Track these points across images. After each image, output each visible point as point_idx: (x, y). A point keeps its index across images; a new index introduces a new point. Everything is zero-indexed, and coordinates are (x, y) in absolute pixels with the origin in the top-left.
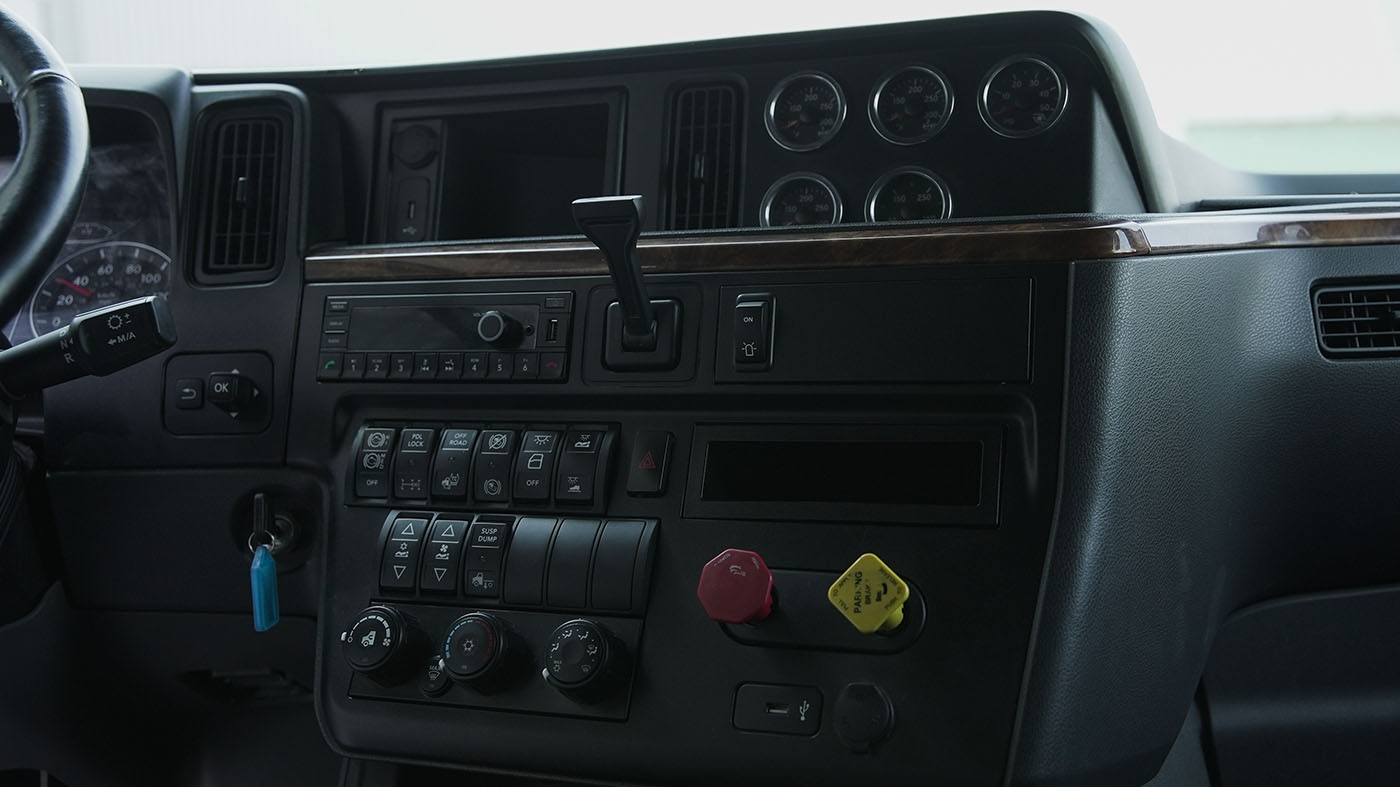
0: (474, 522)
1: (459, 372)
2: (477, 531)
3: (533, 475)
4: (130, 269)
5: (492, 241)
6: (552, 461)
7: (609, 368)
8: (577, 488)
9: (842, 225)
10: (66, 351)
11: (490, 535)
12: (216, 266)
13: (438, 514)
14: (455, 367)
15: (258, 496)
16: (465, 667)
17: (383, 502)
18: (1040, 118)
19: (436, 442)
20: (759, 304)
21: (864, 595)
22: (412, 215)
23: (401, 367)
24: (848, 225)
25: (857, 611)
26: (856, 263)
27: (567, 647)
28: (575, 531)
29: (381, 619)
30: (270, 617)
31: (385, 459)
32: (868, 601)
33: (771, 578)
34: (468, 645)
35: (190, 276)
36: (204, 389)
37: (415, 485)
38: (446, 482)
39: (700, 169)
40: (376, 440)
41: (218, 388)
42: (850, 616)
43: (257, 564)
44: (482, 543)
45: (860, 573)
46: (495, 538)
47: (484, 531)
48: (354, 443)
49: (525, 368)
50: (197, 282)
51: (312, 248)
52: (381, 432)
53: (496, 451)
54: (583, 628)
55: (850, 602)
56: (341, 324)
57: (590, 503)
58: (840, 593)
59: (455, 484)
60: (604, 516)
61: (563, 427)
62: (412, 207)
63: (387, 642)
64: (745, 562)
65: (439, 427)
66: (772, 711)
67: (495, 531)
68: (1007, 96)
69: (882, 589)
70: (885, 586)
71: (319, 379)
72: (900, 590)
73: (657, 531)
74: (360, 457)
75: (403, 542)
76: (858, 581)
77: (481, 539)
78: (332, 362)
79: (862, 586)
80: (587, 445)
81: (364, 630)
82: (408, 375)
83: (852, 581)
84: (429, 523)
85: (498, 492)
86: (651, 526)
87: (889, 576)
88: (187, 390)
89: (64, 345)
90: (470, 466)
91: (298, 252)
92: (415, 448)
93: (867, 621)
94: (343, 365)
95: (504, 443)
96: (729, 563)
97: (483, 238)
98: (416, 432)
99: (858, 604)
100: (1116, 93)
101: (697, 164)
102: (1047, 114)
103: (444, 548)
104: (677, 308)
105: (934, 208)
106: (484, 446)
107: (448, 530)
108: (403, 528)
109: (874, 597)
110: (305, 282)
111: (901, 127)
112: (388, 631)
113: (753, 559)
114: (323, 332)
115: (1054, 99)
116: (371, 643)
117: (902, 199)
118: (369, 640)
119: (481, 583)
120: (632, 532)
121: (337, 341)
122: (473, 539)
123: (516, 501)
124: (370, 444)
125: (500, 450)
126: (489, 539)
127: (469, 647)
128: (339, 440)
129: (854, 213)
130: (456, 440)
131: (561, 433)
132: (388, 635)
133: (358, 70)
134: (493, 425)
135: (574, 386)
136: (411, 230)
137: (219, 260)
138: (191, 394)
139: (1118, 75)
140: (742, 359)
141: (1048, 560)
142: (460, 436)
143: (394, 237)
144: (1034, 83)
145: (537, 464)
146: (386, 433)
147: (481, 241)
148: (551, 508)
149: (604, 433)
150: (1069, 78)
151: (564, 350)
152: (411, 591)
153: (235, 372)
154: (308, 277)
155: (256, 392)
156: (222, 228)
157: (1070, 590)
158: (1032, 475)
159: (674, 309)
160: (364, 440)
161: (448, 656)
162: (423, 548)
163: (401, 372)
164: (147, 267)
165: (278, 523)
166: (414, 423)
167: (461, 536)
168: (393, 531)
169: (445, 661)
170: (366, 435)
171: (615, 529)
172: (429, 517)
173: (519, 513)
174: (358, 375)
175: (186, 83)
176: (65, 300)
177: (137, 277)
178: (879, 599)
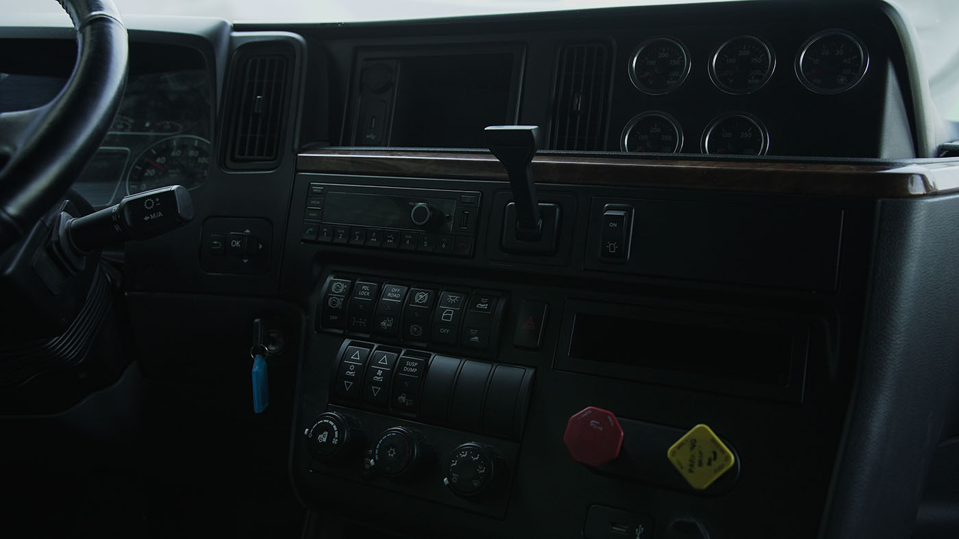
0: (401, 356)
1: (397, 244)
2: (403, 362)
3: (445, 325)
4: (192, 154)
5: (426, 149)
6: (460, 316)
7: (505, 251)
8: (476, 338)
9: (683, 155)
10: (116, 222)
11: (412, 367)
12: (239, 157)
13: (378, 345)
14: (395, 241)
15: (256, 320)
16: (388, 468)
17: (341, 332)
18: (842, 80)
19: (378, 293)
20: (621, 213)
21: (697, 459)
22: (373, 126)
23: (357, 237)
24: (688, 155)
25: (691, 471)
27: (463, 463)
28: (473, 368)
29: (332, 424)
30: (264, 403)
31: (343, 302)
32: (700, 464)
33: (622, 434)
34: (392, 452)
35: (223, 164)
36: (225, 241)
37: (363, 322)
38: (384, 323)
39: (578, 104)
40: (338, 288)
41: (234, 243)
42: (684, 472)
43: (256, 368)
44: (406, 372)
45: (695, 440)
46: (416, 370)
47: (408, 363)
48: (323, 288)
49: (444, 246)
50: (227, 167)
51: (304, 146)
52: (342, 282)
53: (420, 304)
54: (474, 451)
55: (686, 463)
56: (318, 202)
57: (486, 350)
58: (677, 452)
59: (390, 325)
60: (496, 361)
61: (469, 291)
62: (374, 120)
63: (335, 441)
64: (602, 419)
65: (381, 282)
66: (614, 528)
67: (416, 364)
68: (819, 61)
69: (712, 456)
70: (715, 453)
71: (303, 241)
72: (728, 458)
73: (534, 377)
74: (326, 298)
75: (352, 364)
76: (693, 447)
77: (405, 369)
78: (311, 229)
79: (696, 451)
80: (486, 306)
81: (320, 430)
82: (361, 243)
83: (688, 445)
84: (371, 351)
85: (420, 334)
86: (530, 372)
87: (718, 445)
88: (215, 242)
89: (114, 218)
90: (402, 312)
91: (293, 150)
92: (363, 296)
93: (699, 480)
94: (318, 232)
95: (426, 300)
96: (589, 417)
97: (419, 147)
98: (365, 285)
99: (692, 466)
101: (576, 100)
102: (850, 76)
103: (380, 373)
104: (558, 210)
105: (755, 144)
106: (412, 299)
107: (385, 358)
108: (351, 352)
109: (705, 461)
110: (297, 171)
111: (732, 80)
112: (336, 433)
113: (609, 418)
114: (306, 207)
115: (857, 66)
116: (325, 440)
117: (729, 135)
118: (323, 438)
119: (404, 401)
120: (519, 375)
121: (315, 215)
122: (400, 369)
123: (432, 343)
124: (333, 289)
125: (422, 304)
126: (412, 370)
127: (392, 454)
129: (693, 146)
130: (393, 293)
131: (467, 294)
132: (336, 436)
133: (341, 23)
134: (419, 284)
135: (479, 261)
136: (372, 137)
137: (242, 153)
138: (218, 245)
140: (607, 254)
142: (395, 290)
143: (361, 142)
144: (840, 52)
145: (448, 317)
146: (345, 283)
147: (418, 149)
148: (457, 350)
149: (499, 298)
151: (472, 234)
152: (355, 401)
153: (247, 231)
154: (299, 168)
155: (261, 246)
156: (244, 130)
159: (556, 211)
160: (330, 286)
161: (377, 457)
162: (366, 368)
163: (357, 241)
164: (202, 153)
165: (272, 335)
166: (366, 278)
167: (392, 365)
168: (346, 355)
169: (375, 460)
170: (332, 282)
171: (502, 371)
172: (371, 347)
173: (434, 352)
174: (328, 239)
175: (228, 29)
176: (150, 172)
177: (195, 159)
178: (709, 463)
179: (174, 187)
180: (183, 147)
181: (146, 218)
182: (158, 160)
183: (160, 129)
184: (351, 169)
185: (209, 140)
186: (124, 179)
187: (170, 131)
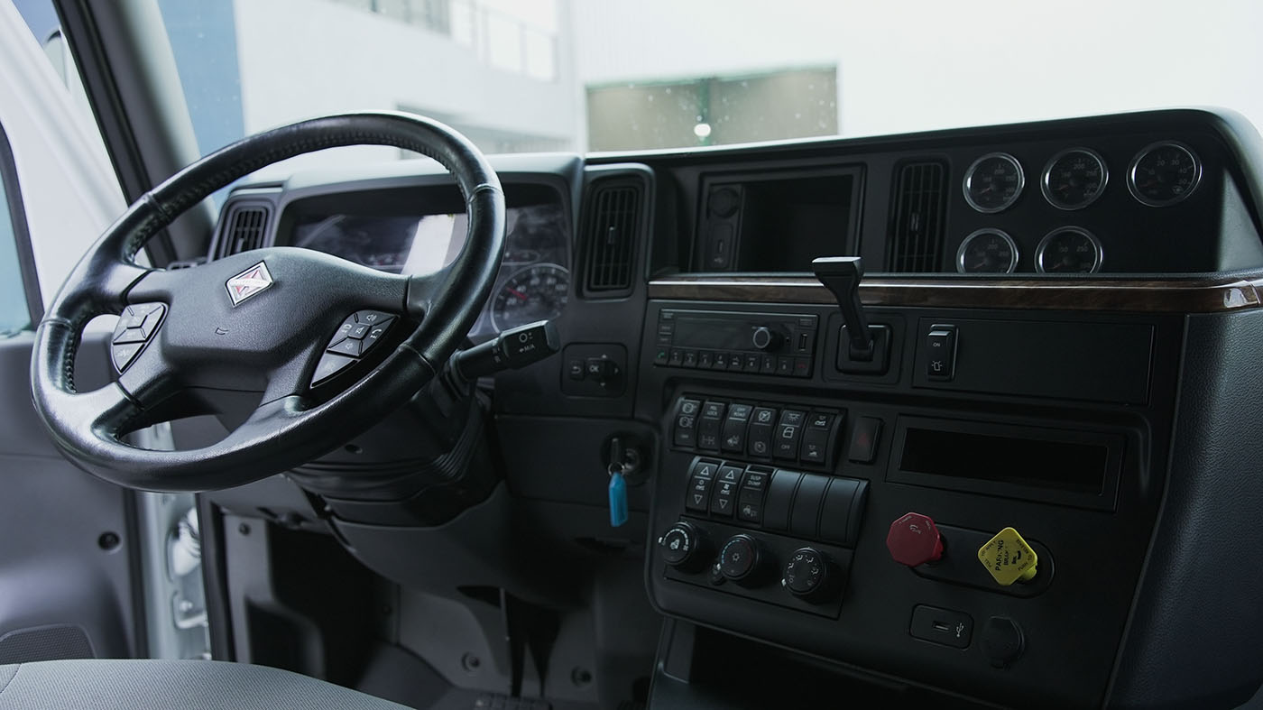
0: (747, 471)
1: (741, 367)
2: (748, 476)
3: (787, 441)
4: (550, 281)
6: (800, 433)
7: (840, 371)
8: (815, 453)
9: (1016, 275)
10: (496, 355)
11: (756, 480)
12: (596, 287)
13: (725, 461)
14: (739, 363)
15: (615, 440)
16: (733, 571)
17: (691, 450)
18: (1178, 190)
19: (725, 412)
20: (945, 334)
21: (1004, 557)
22: (721, 248)
23: (705, 360)
24: (1020, 273)
25: (997, 569)
26: (1019, 306)
27: (799, 566)
28: (813, 481)
29: (686, 536)
30: (622, 516)
31: (693, 422)
32: (1006, 563)
33: (939, 537)
34: (736, 557)
35: (579, 293)
36: (585, 367)
37: (711, 441)
38: (730, 441)
39: (915, 223)
40: (688, 409)
41: (592, 368)
42: (992, 571)
43: (613, 484)
44: (750, 486)
45: (1002, 541)
46: (760, 483)
47: (752, 477)
48: (675, 408)
49: (784, 367)
50: (583, 296)
51: (655, 275)
52: (692, 403)
53: (764, 423)
54: (810, 554)
55: (993, 562)
56: (669, 328)
57: (823, 464)
58: (986, 554)
59: (736, 442)
60: (832, 474)
61: (809, 409)
62: (721, 244)
63: (686, 548)
64: (920, 522)
65: (727, 402)
66: (937, 627)
67: (760, 478)
68: (1152, 172)
69: (1017, 555)
70: (1019, 552)
71: (655, 364)
72: (1031, 557)
73: (868, 486)
74: (678, 418)
75: (702, 479)
76: (1001, 547)
77: (750, 483)
78: (663, 354)
79: (1003, 551)
80: (823, 423)
81: (671, 538)
82: (709, 366)
83: (996, 546)
84: (719, 467)
85: (764, 450)
86: (864, 484)
87: (1023, 546)
88: (575, 368)
89: (495, 351)
90: (747, 431)
91: (645, 279)
92: (712, 416)
93: (1005, 577)
94: (670, 357)
95: (769, 417)
96: (909, 522)
98: (713, 405)
99: (999, 564)
100: (1244, 171)
101: (914, 220)
102: (1185, 187)
103: (727, 487)
104: (888, 331)
105: (1090, 256)
106: (756, 419)
107: (731, 473)
108: (703, 469)
109: (1011, 560)
110: (649, 298)
111: (1067, 195)
112: (687, 541)
113: (927, 521)
114: (658, 333)
115: (1191, 176)
116: (676, 547)
117: (1065, 249)
118: (675, 545)
119: (749, 513)
120: (850, 486)
121: (666, 340)
122: (745, 484)
123: (775, 459)
124: (684, 410)
125: (766, 422)
126: (756, 484)
128: (666, 404)
129: (1026, 264)
130: (739, 413)
131: (807, 412)
132: (687, 543)
134: (763, 404)
135: (816, 382)
136: (719, 260)
137: (597, 283)
138: (577, 370)
139: (1246, 156)
140: (932, 372)
141: (1152, 545)
142: (741, 410)
143: (710, 268)
144: (1175, 162)
145: (789, 434)
146: (695, 404)
148: (798, 465)
149: (836, 415)
150: (1203, 159)
151: (810, 356)
152: (705, 513)
153: (604, 357)
154: (651, 295)
155: (616, 371)
156: (599, 260)
157: (1167, 568)
158: (1145, 479)
159: (886, 333)
160: (681, 407)
161: (723, 562)
162: (714, 485)
163: (705, 363)
164: (560, 280)
165: (629, 454)
166: (712, 398)
167: (738, 480)
168: (696, 471)
169: (721, 565)
170: (683, 403)
171: (839, 484)
172: (719, 464)
173: (777, 467)
174: (679, 363)
175: (581, 164)
176: (512, 301)
177: (552, 287)
178: (1014, 562)
179: (544, 323)
180: (543, 275)
181: (521, 350)
182: (519, 289)
183: (520, 259)
184: (698, 296)
185: (566, 268)
186: (489, 310)
187: (529, 260)
